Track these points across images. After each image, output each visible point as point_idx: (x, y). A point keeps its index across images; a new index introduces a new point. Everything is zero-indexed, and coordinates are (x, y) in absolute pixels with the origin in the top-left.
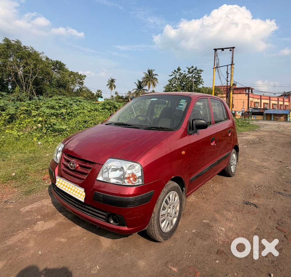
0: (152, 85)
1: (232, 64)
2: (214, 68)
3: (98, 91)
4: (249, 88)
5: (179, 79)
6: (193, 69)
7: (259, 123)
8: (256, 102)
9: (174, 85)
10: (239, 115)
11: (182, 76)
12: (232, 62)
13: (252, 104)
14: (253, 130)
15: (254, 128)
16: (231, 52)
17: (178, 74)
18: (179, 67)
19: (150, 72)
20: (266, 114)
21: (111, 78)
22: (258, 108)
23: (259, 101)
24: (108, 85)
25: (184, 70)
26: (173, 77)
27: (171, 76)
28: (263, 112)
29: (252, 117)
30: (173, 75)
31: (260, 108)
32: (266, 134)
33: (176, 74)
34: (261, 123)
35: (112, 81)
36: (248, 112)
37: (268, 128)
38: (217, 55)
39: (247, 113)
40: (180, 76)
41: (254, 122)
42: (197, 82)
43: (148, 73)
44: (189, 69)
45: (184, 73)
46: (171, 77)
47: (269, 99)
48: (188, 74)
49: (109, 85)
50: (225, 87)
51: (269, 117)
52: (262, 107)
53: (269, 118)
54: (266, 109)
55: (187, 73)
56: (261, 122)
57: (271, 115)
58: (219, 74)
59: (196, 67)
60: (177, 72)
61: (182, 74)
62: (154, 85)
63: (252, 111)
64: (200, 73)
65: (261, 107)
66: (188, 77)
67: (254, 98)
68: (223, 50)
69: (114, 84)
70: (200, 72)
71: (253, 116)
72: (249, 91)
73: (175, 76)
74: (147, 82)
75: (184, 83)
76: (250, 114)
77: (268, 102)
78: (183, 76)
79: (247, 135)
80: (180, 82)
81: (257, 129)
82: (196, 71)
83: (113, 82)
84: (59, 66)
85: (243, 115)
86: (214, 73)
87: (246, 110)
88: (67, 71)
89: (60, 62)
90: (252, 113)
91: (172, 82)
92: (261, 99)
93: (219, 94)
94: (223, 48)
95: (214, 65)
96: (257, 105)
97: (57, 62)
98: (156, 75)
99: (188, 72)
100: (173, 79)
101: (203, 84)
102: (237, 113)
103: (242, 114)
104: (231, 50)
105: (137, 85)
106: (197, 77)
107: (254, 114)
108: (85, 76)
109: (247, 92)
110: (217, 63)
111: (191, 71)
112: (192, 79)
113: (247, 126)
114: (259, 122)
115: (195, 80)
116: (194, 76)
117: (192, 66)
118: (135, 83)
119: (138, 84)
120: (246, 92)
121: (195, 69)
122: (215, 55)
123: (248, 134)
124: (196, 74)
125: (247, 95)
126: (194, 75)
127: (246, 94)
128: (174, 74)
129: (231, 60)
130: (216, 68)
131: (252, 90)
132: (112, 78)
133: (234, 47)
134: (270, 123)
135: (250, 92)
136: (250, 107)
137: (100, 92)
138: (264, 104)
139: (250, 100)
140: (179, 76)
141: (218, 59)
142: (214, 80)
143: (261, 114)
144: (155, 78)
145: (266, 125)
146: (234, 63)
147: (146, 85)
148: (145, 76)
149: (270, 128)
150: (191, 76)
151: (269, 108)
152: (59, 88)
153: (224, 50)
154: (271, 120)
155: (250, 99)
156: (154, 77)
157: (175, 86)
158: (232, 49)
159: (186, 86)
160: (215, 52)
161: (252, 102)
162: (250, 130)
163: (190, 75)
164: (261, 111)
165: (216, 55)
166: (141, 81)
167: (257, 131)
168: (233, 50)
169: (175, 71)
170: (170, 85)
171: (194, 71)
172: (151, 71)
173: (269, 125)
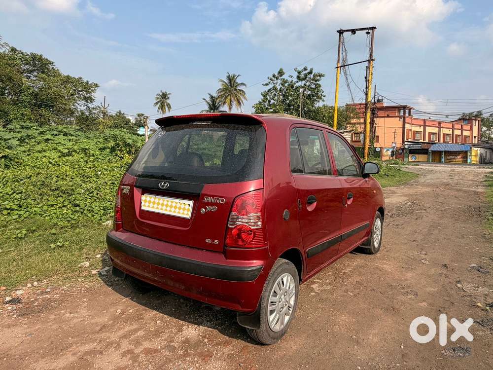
0: (235, 103)
1: (370, 60)
2: (338, 67)
3: (139, 115)
4: (405, 107)
5: (281, 90)
6: (307, 72)
7: (420, 168)
8: (416, 132)
9: (272, 101)
10: (387, 154)
11: (286, 85)
12: (371, 55)
13: (410, 134)
14: (405, 184)
15: (408, 179)
16: (370, 36)
17: (279, 81)
18: (281, 69)
19: (231, 80)
20: (432, 151)
21: (161, 91)
22: (420, 141)
23: (422, 129)
24: (157, 103)
25: (290, 75)
26: (270, 86)
27: (267, 84)
28: (427, 150)
29: (410, 158)
30: (269, 83)
31: (422, 141)
32: (427, 190)
33: (275, 82)
34: (422, 169)
35: (164, 96)
36: (403, 149)
37: (433, 178)
38: (343, 43)
39: (400, 151)
40: (283, 85)
41: (410, 167)
42: (313, 96)
43: (227, 81)
44: (299, 73)
45: (290, 79)
46: (267, 88)
47: (438, 125)
48: (297, 82)
49: (159, 105)
50: (362, 106)
51: (438, 156)
52: (427, 141)
53: (437, 158)
54: (432, 144)
55: (295, 80)
56: (422, 167)
57: (440, 153)
58: (347, 80)
59: (312, 70)
60: (277, 79)
61: (286, 82)
62: (239, 103)
63: (409, 147)
64: (318, 80)
65: (424, 139)
66: (297, 88)
67: (412, 124)
68: (355, 33)
69: (168, 101)
71: (410, 155)
72: (404, 113)
73: (273, 85)
74: (226, 97)
75: (290, 98)
76: (406, 152)
77: (436, 130)
78: (289, 85)
79: (391, 195)
80: (284, 96)
81: (412, 181)
82: (312, 76)
83: (166, 99)
84: (40, 65)
85: (393, 155)
86: (338, 77)
87: (399, 146)
88: (56, 74)
89: (41, 56)
90: (409, 150)
91: (268, 97)
92: (424, 127)
93: (353, 118)
94: (355, 28)
95: (338, 62)
96: (418, 136)
97: (34, 57)
98: (243, 84)
99: (298, 77)
100: (270, 90)
101: (323, 101)
102: (384, 151)
103: (393, 152)
104: (368, 33)
105: (208, 103)
106: (313, 86)
107: (413, 152)
108: (96, 85)
109: (402, 114)
110: (343, 57)
111: (302, 75)
112: (305, 90)
113: (394, 176)
114: (418, 167)
115: (309, 92)
116: (309, 86)
117: (304, 67)
118: (204, 99)
119: (210, 102)
120: (400, 113)
121: (310, 73)
122: (339, 42)
123: (394, 192)
124: (312, 81)
125: (402, 120)
126: (308, 84)
127: (400, 117)
128: (271, 82)
129: (368, 52)
130: (341, 67)
131: (410, 110)
132: (164, 91)
133: (375, 28)
134: (437, 168)
135: (407, 114)
136: (406, 140)
137: (142, 118)
138: (430, 134)
139: (406, 128)
140: (281, 86)
141: (346, 50)
143: (424, 151)
144: (241, 90)
145: (431, 171)
146: (373, 58)
147: (225, 103)
148: (221, 87)
149: (435, 177)
150: (303, 85)
151: (437, 142)
152: (39, 108)
153: (357, 32)
154: (440, 162)
155: (407, 125)
156: (238, 88)
157: (274, 104)
158: (370, 31)
159: (293, 103)
160: (340, 36)
161: (410, 132)
162: (399, 184)
163: (302, 83)
164: (425, 146)
165: (341, 44)
166: (215, 95)
167: (412, 185)
168: (373, 33)
169: (274, 76)
170: (264, 102)
171: (309, 76)
172: (234, 76)
173: (436, 172)
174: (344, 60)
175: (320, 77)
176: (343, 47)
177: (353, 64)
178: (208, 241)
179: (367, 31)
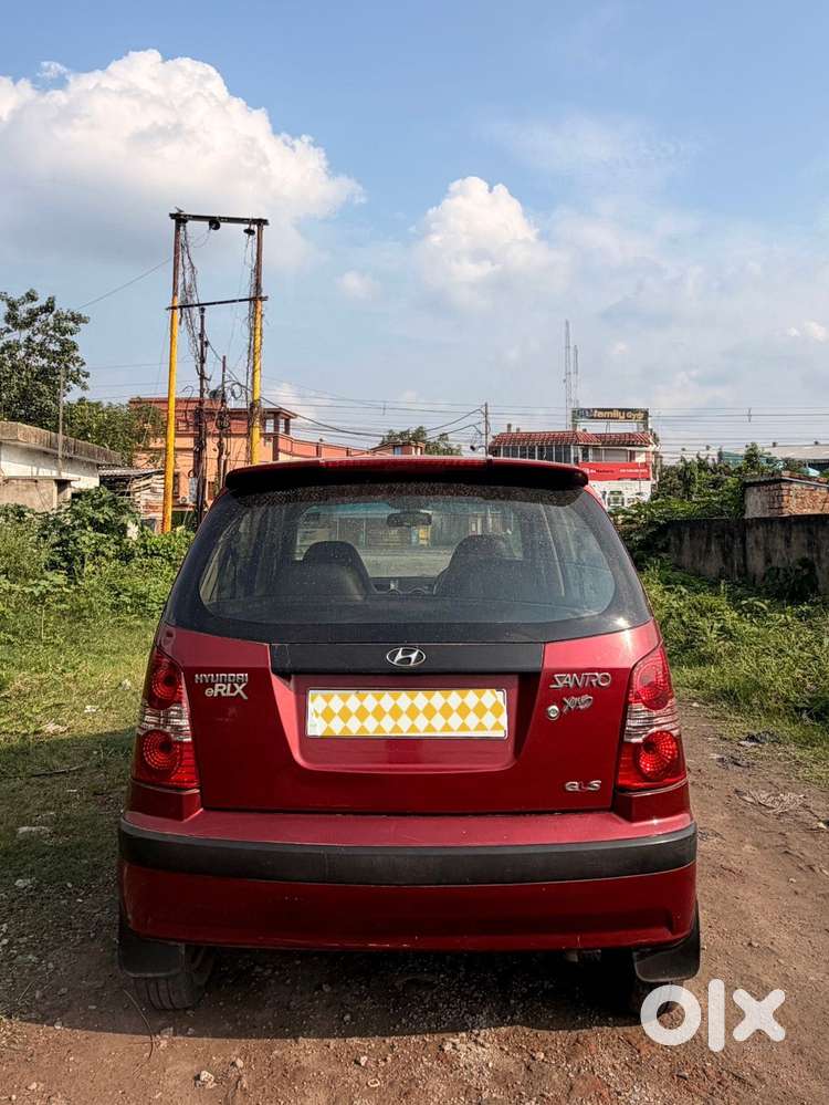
1: (256, 299)
2: (174, 308)
4: (276, 414)
6: (35, 305)
12: (258, 285)
16: (253, 238)
38: (186, 248)
42: (55, 373)
44: (13, 306)
48: (8, 330)
59: (51, 301)
64: (71, 332)
66: (7, 347)
67: (295, 454)
68: (217, 227)
70: (71, 324)
72: (276, 427)
82: (51, 318)
86: (176, 333)
94: (217, 215)
95: (175, 294)
99: (10, 318)
101: (84, 387)
104: (250, 232)
106: (55, 347)
109: (270, 429)
110: (184, 282)
111: (22, 313)
112: (29, 354)
115: (43, 362)
116: (41, 344)
117: (28, 290)
120: (265, 428)
121: (48, 309)
122: (176, 242)
124: (51, 332)
125: (270, 444)
126: (38, 338)
127: (266, 437)
129: (249, 278)
130: (181, 307)
131: (288, 419)
133: (265, 222)
135: (282, 431)
141: (193, 267)
142: (175, 366)
146: (263, 295)
150: (23, 341)
153: (222, 224)
155: (281, 457)
158: (255, 228)
160: (178, 229)
163: (20, 336)
165: (179, 247)
168: (260, 232)
171: (43, 317)
174: (188, 292)
175: (77, 323)
176: (186, 257)
177: (214, 303)
178: (573, 786)
179: (247, 226)
